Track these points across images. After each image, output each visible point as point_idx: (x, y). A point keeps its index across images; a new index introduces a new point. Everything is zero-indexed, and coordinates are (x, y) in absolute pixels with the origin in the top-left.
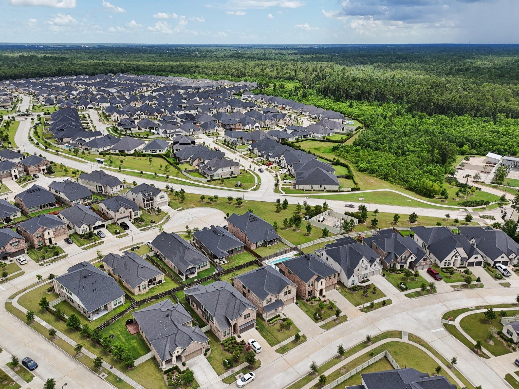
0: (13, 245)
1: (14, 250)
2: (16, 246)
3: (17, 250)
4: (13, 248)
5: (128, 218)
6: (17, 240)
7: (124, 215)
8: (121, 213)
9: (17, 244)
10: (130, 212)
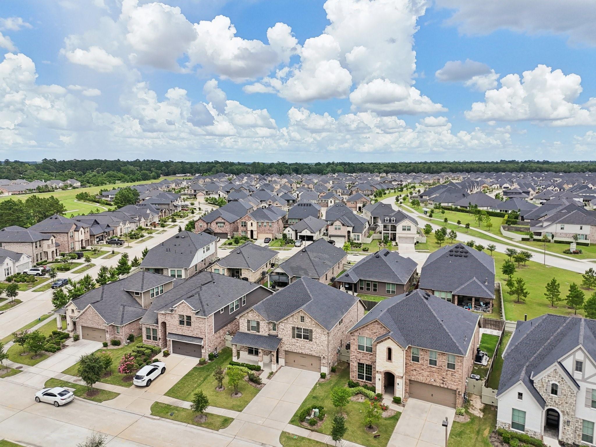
0: (219, 224)
1: (218, 231)
2: (221, 227)
3: (221, 232)
4: (218, 228)
5: (343, 239)
6: (223, 221)
7: (338, 233)
8: (336, 229)
9: (222, 225)
10: (349, 232)
